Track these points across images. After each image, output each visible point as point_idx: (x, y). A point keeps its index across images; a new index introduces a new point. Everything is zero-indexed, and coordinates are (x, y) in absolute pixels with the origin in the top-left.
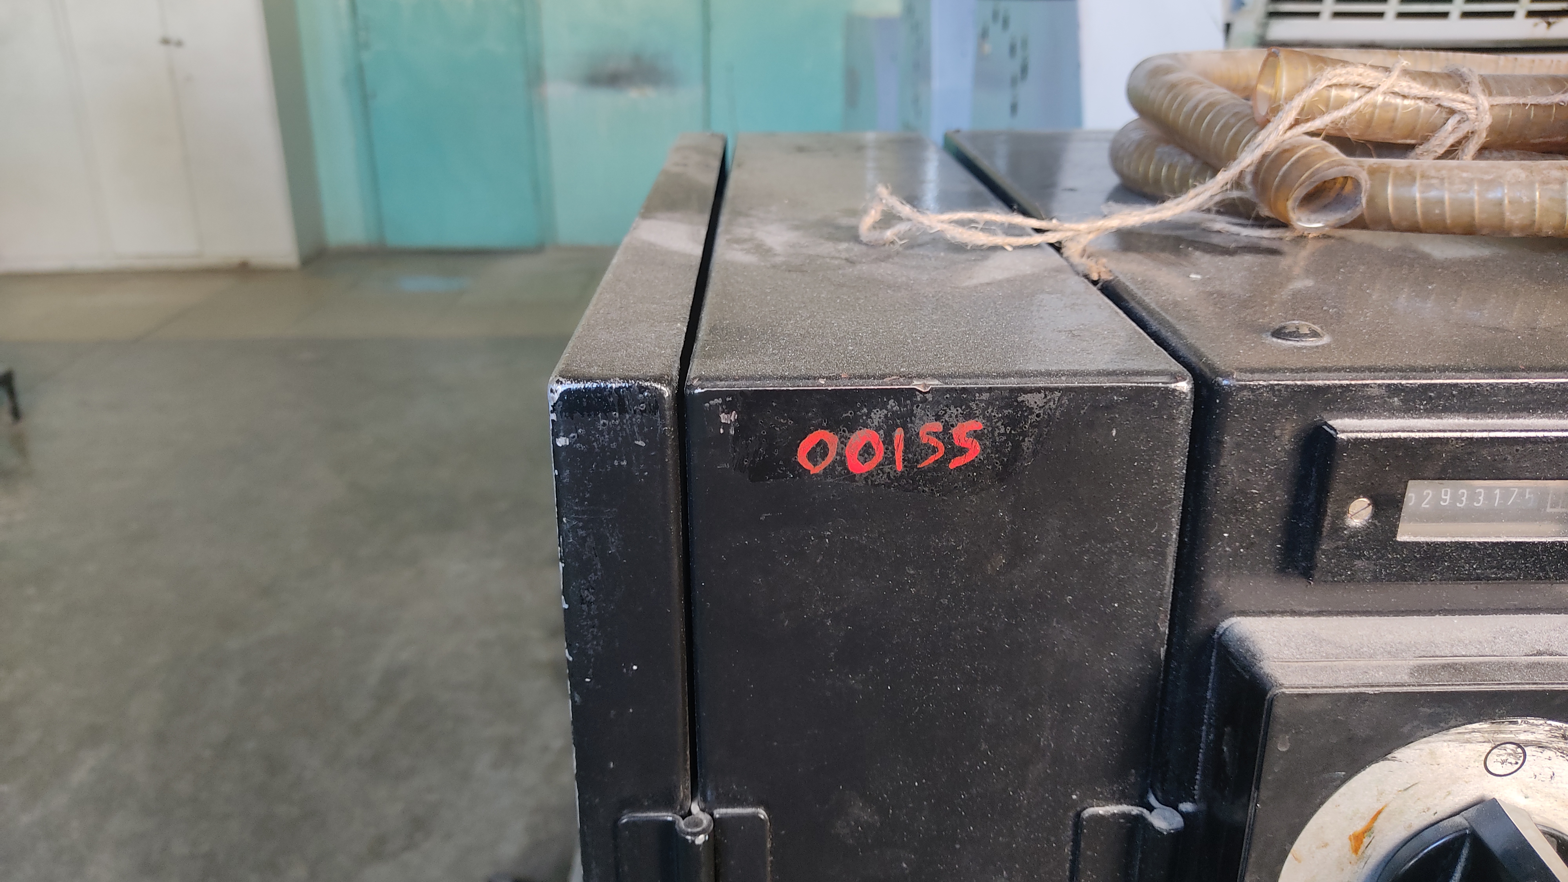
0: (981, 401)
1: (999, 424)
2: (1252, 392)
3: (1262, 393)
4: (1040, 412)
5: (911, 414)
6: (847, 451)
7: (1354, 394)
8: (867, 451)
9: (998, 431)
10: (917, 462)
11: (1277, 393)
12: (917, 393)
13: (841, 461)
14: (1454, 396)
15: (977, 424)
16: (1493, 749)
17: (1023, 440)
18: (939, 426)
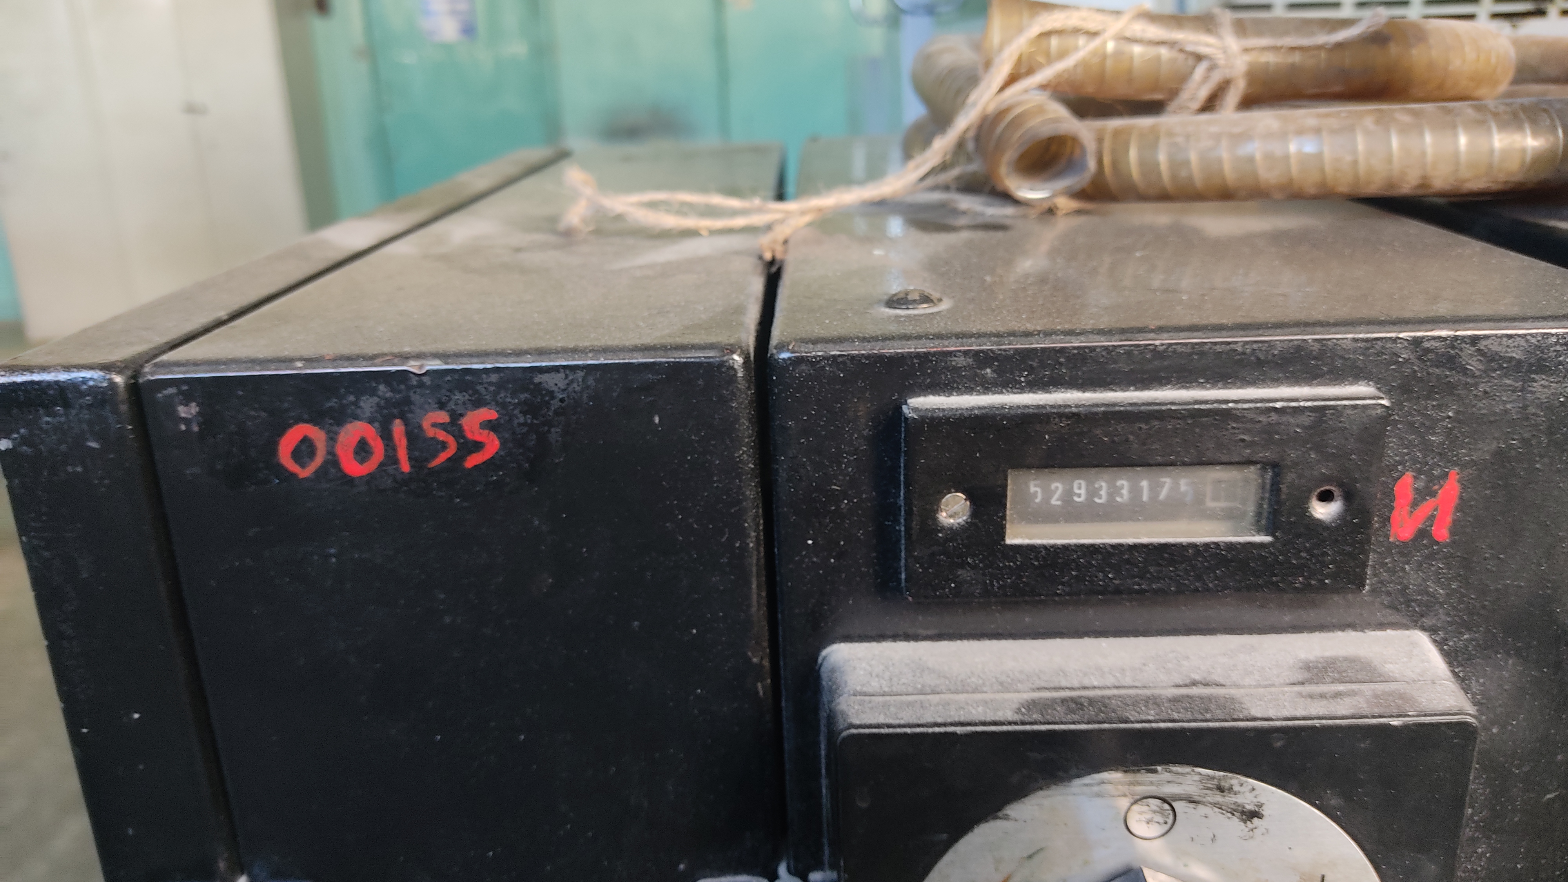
0: (491, 384)
1: (516, 412)
2: (812, 366)
3: (824, 367)
4: (564, 396)
5: (408, 401)
6: (339, 450)
7: (935, 365)
8: (362, 449)
9: (516, 421)
10: (427, 460)
11: (841, 366)
12: (411, 375)
13: (332, 461)
14: (1061, 364)
15: (488, 413)
16: (1132, 804)
17: (549, 431)
18: (443, 417)
